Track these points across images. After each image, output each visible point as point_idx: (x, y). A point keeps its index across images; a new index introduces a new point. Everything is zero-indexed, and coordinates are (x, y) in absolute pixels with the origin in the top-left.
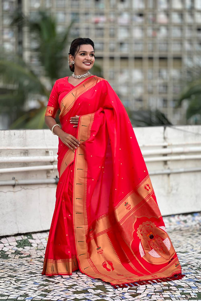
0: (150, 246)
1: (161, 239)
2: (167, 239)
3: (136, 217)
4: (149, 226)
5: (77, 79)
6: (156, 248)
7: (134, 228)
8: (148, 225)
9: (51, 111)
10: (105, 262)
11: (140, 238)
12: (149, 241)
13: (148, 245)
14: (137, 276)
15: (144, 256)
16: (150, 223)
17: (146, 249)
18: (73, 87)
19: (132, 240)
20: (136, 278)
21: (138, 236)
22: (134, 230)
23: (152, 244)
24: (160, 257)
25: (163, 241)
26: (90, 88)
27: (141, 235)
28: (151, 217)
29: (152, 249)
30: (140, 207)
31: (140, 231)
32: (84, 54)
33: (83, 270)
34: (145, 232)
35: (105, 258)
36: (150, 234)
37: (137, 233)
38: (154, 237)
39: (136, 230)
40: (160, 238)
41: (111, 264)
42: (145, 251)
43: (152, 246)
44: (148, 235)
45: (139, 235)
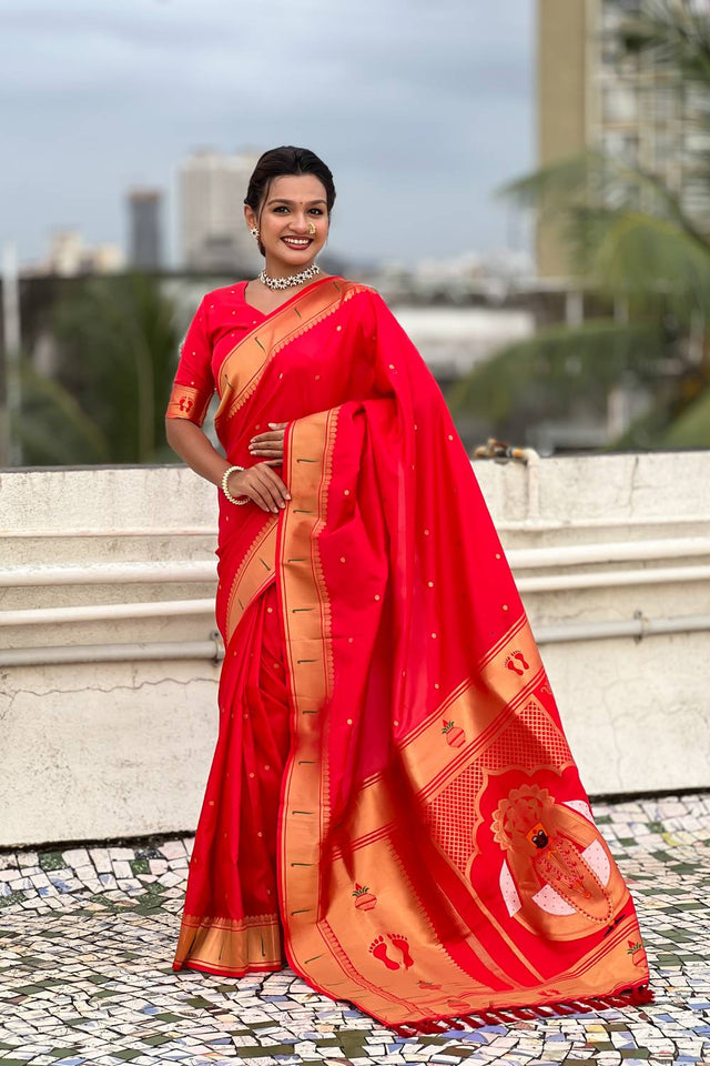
0: (539, 876)
1: (574, 847)
2: (596, 844)
3: (486, 772)
4: (530, 803)
5: (275, 292)
6: (559, 879)
7: (479, 813)
8: (527, 798)
9: (187, 400)
10: (381, 939)
11: (503, 848)
12: (533, 858)
13: (529, 873)
14: (489, 989)
15: (521, 912)
16: (535, 791)
17: (524, 888)
18: (261, 318)
19: (473, 856)
20: (483, 998)
21: (495, 839)
22: (481, 820)
23: (543, 866)
24: (573, 911)
25: (581, 852)
26: (320, 320)
27: (505, 837)
28: (537, 768)
29: (543, 884)
30: (495, 738)
31: (501, 823)
32: (284, 208)
33: (303, 964)
34: (521, 825)
35: (382, 924)
36: (534, 832)
37: (492, 828)
38: (550, 841)
39: (489, 821)
40: (570, 843)
41: (401, 944)
42: (522, 892)
43: (542, 876)
44: (531, 834)
45: (500, 838)
